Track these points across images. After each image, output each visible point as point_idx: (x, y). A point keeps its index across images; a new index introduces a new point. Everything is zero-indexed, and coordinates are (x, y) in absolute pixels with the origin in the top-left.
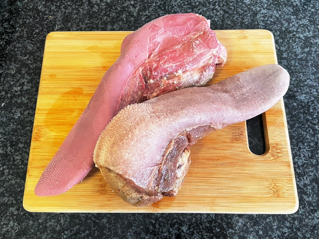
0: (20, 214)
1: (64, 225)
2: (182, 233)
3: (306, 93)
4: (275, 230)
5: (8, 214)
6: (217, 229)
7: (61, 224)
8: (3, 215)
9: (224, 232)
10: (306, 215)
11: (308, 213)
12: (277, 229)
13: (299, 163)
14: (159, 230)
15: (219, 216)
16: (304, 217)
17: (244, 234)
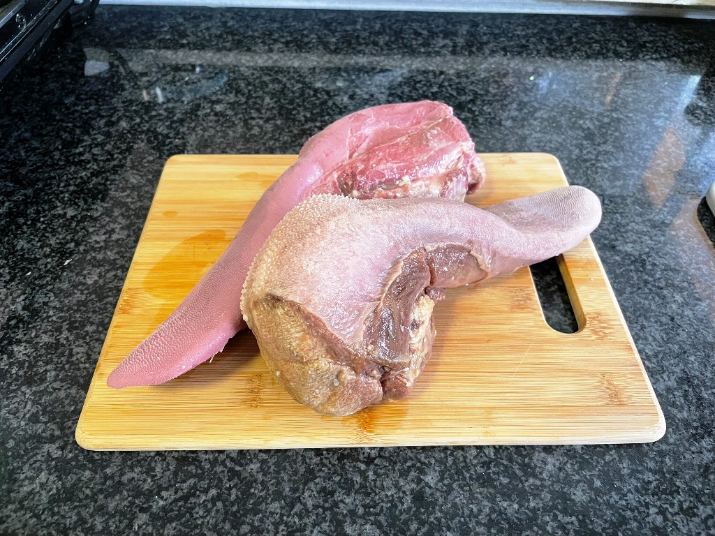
0: (67, 456)
1: (162, 477)
2: (427, 489)
3: (634, 242)
4: (627, 478)
5: (39, 457)
6: (501, 478)
7: (156, 476)
8: (28, 460)
9: (518, 485)
10: (684, 446)
11: (688, 440)
12: (630, 475)
13: (647, 351)
14: (375, 483)
15: (503, 451)
16: (681, 449)
17: (562, 488)
